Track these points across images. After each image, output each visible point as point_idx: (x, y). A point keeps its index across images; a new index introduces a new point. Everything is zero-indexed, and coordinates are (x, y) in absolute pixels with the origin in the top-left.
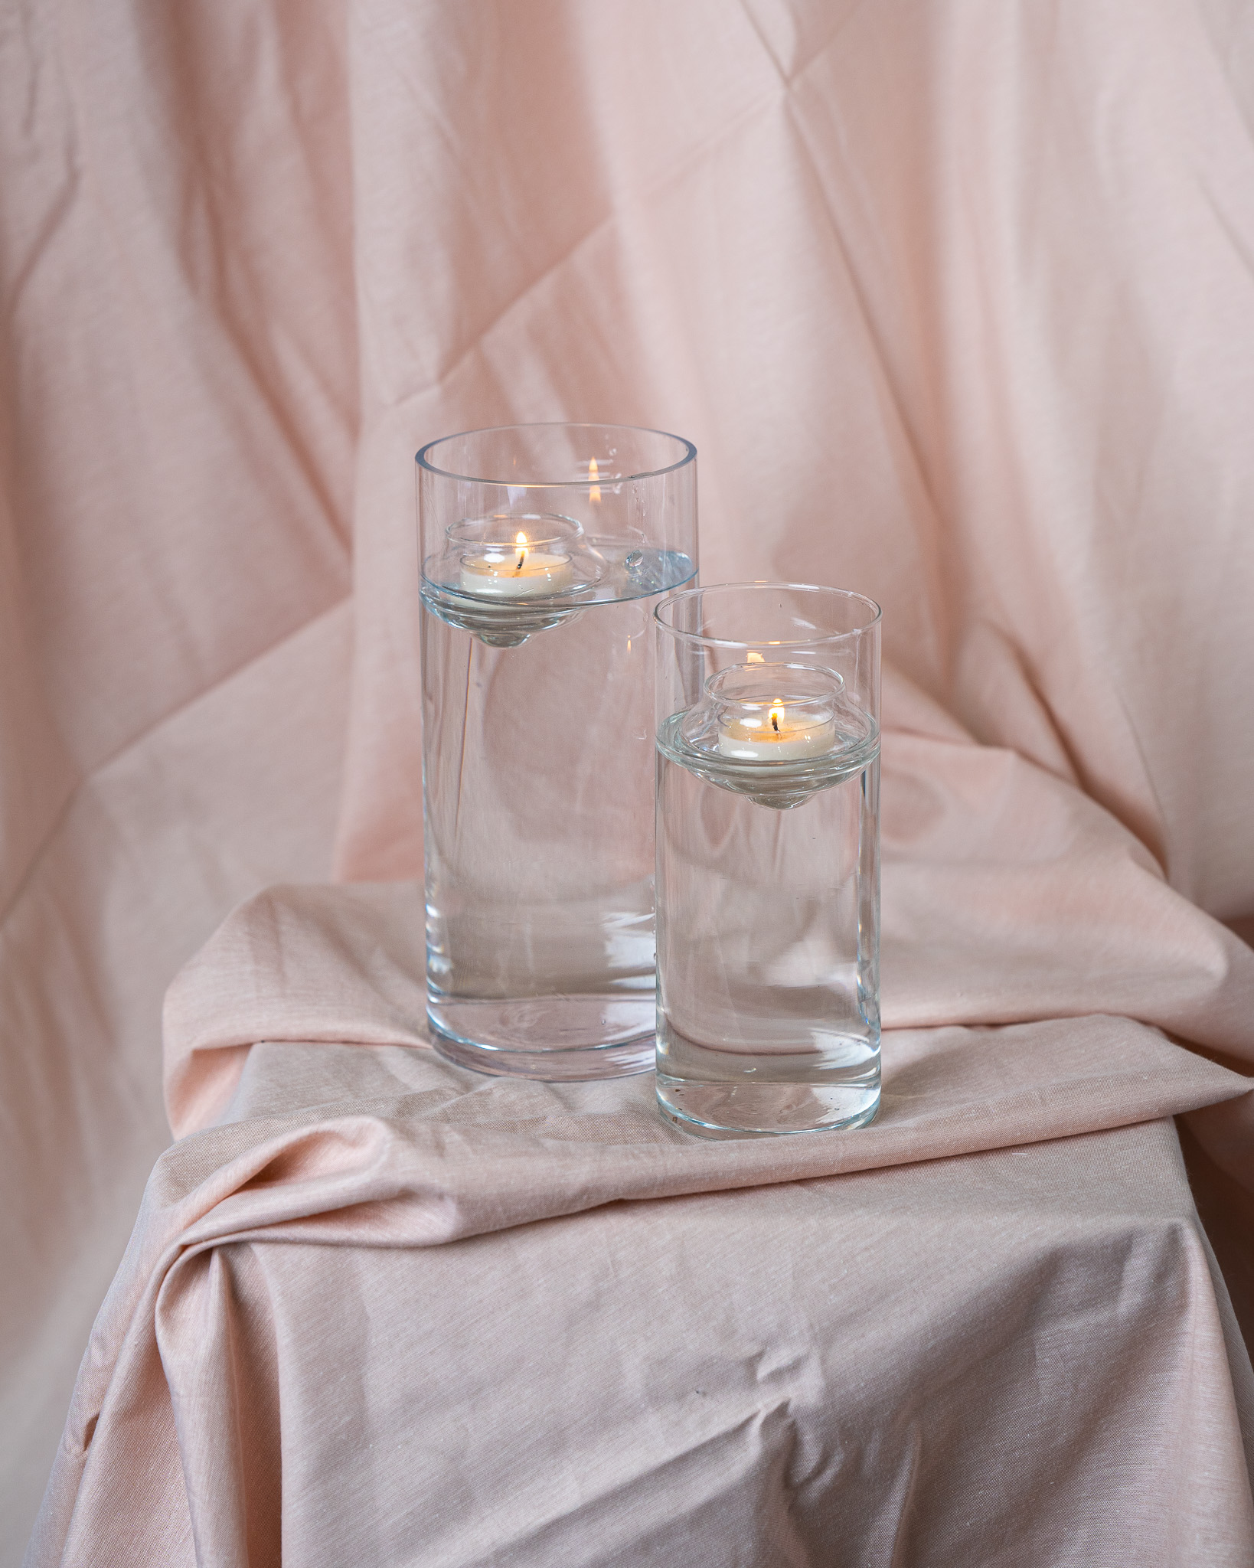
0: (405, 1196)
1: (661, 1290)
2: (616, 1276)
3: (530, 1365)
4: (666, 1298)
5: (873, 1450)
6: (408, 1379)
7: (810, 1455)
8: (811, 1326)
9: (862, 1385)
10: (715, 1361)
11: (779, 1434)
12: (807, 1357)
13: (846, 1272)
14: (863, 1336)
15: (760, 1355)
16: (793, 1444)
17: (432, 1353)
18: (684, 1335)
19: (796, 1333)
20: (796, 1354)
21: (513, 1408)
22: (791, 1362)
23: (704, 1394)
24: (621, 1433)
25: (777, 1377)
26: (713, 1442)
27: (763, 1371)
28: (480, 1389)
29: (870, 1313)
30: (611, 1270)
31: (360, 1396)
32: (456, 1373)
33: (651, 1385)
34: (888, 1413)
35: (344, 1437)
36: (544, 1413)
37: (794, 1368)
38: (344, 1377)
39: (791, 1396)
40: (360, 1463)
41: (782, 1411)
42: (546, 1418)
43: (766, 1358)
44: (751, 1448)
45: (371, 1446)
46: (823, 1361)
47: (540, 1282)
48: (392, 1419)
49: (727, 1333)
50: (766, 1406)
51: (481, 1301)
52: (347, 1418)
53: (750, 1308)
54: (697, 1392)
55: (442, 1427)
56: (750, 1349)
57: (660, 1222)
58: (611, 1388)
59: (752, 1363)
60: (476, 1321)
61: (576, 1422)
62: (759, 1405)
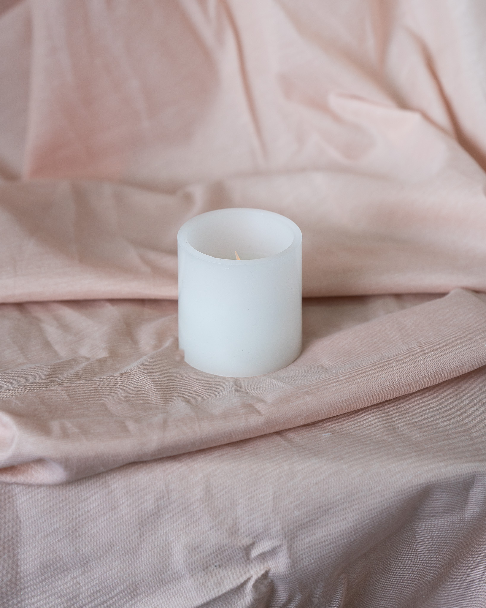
0: (40, 461)
1: (195, 507)
2: (168, 498)
3: (118, 548)
4: (198, 511)
5: (318, 592)
6: (44, 555)
7: (282, 596)
8: (283, 529)
9: (313, 561)
10: (226, 548)
11: (264, 588)
12: (280, 546)
13: (304, 497)
14: (313, 534)
15: (252, 545)
16: (272, 591)
17: (59, 541)
18: (208, 533)
19: (274, 533)
20: (274, 545)
21: (107, 572)
22: (271, 549)
23: (220, 566)
24: (171, 588)
25: (263, 557)
26: (225, 595)
27: (254, 553)
28: (88, 562)
29: (318, 521)
30: (166, 495)
31: (15, 565)
32: (73, 553)
33: (188, 561)
34: (328, 574)
35: (5, 589)
36: (126, 575)
37: (273, 552)
38: (6, 555)
39: (270, 567)
40: (15, 603)
41: (266, 575)
42: (127, 579)
43: (256, 545)
44: (247, 597)
45: (22, 593)
46: (290, 549)
47: (124, 501)
48: (34, 578)
49: (234, 532)
50: (256, 573)
51: (88, 512)
52: (7, 579)
53: (247, 518)
54: (216, 566)
55: (65, 582)
56: (246, 541)
57: (195, 466)
58: (165, 562)
59: (248, 549)
60: (86, 523)
61: (144, 581)
62: (252, 572)
